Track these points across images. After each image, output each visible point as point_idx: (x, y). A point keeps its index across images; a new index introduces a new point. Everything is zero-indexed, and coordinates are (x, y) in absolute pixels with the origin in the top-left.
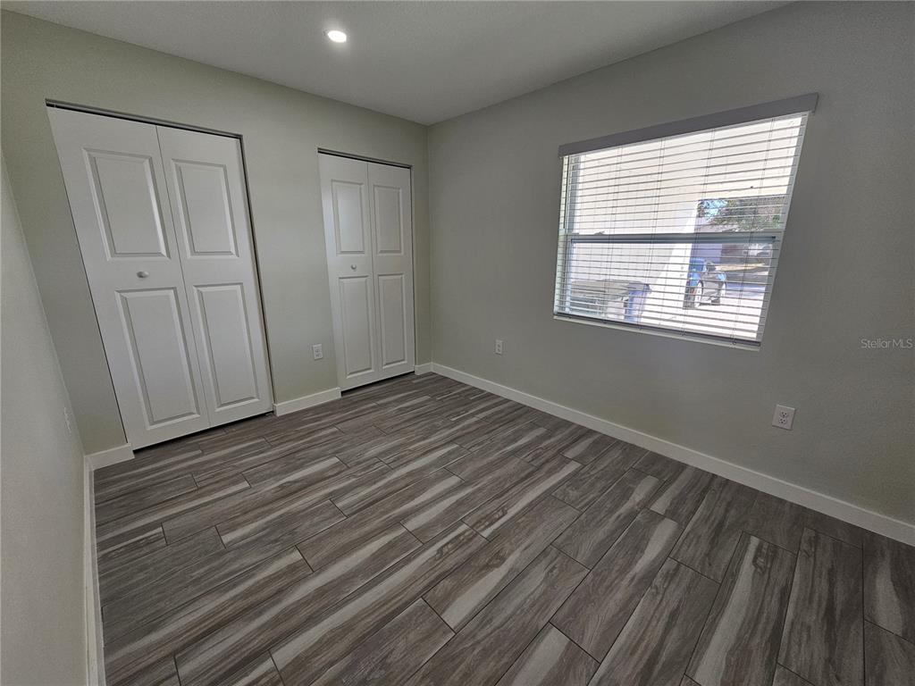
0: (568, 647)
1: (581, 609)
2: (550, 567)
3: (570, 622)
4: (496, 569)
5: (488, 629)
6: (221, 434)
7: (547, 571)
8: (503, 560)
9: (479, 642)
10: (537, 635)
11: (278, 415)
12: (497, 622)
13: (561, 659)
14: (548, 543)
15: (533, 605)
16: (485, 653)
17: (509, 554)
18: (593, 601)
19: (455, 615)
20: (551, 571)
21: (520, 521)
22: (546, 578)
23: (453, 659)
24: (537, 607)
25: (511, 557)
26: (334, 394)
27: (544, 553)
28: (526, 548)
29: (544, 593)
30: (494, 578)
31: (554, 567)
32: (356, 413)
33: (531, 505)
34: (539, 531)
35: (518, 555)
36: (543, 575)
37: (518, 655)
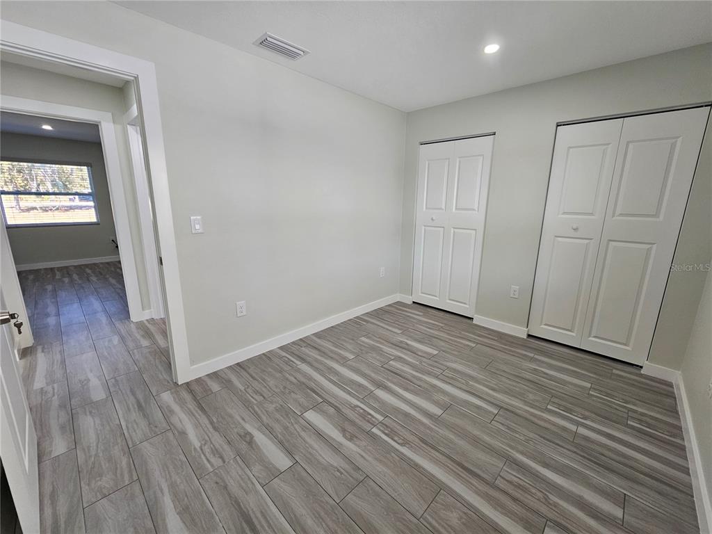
0: (278, 470)
1: (303, 486)
2: (342, 470)
3: (294, 475)
4: (341, 435)
5: (299, 429)
6: (442, 314)
7: (338, 467)
8: (350, 440)
9: (292, 425)
10: (289, 453)
11: (474, 322)
12: (303, 434)
13: (271, 464)
14: (369, 474)
15: (310, 453)
16: (286, 428)
17: (355, 444)
18: (307, 497)
19: (311, 416)
20: (338, 470)
21: (393, 454)
22: (332, 466)
23: (287, 415)
24: (309, 456)
25: (353, 445)
26: (521, 332)
27: (358, 469)
28: (362, 456)
29: (319, 462)
30: (335, 434)
31: (341, 473)
32: (505, 349)
33: (416, 466)
34: (381, 468)
35: (355, 449)
36: (335, 465)
37: (281, 443)
